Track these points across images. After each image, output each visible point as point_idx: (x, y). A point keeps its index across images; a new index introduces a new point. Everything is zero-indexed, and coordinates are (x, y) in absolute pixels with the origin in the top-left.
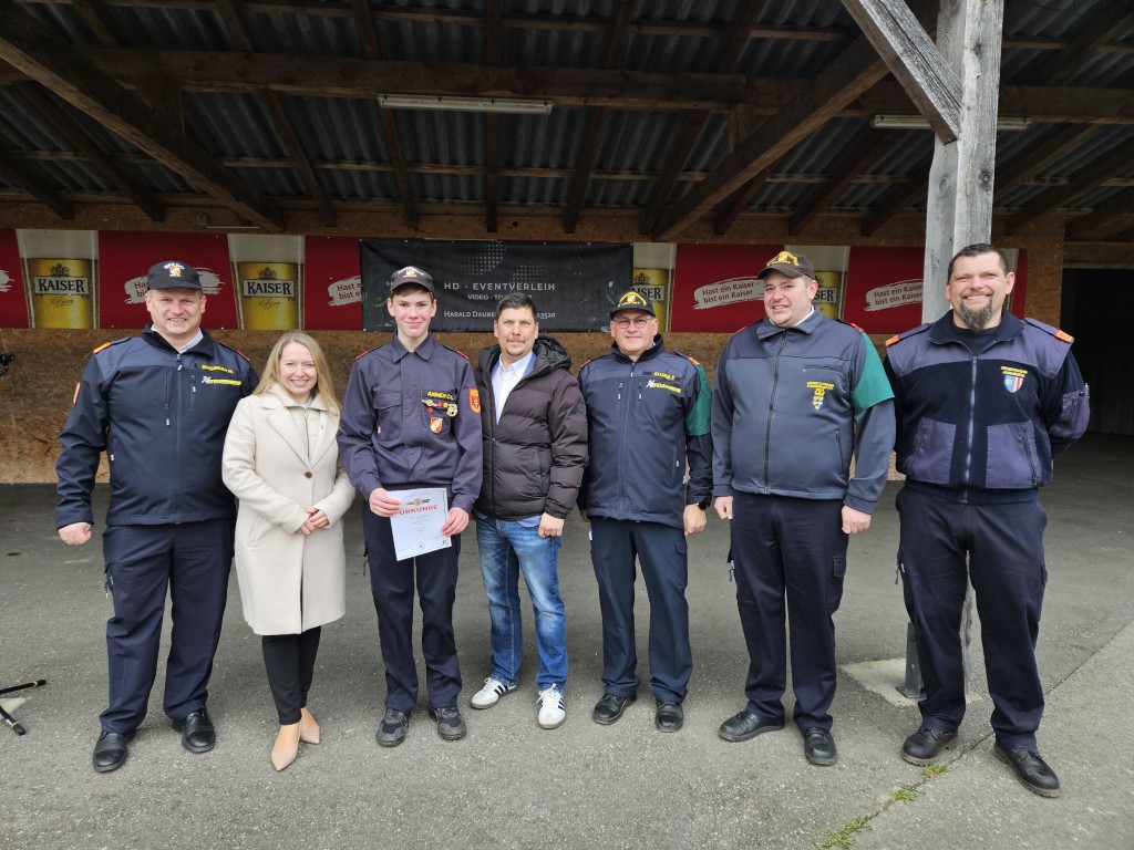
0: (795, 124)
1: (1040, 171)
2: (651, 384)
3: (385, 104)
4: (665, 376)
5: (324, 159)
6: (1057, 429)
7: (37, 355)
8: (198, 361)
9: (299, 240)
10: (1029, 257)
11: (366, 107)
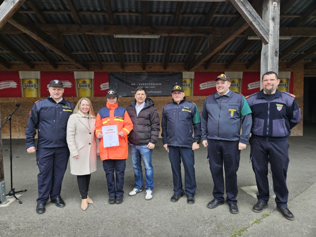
0: (225, 39)
1: (296, 50)
2: (183, 110)
3: (116, 37)
4: (186, 107)
5: (99, 51)
6: (292, 121)
7: (24, 104)
8: (61, 105)
9: (93, 73)
10: (294, 74)
11: (110, 38)
